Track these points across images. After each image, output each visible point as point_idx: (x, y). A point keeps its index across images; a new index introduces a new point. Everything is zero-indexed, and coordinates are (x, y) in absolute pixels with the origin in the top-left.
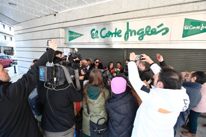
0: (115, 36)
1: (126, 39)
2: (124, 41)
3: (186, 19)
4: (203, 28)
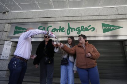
0: (60, 31)
1: (68, 34)
2: (67, 35)
3: (102, 23)
4: (112, 28)
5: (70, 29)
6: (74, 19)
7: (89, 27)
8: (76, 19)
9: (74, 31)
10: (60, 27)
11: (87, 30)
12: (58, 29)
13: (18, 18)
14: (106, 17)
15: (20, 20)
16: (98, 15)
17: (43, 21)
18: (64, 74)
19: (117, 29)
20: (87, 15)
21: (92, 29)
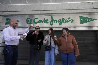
0: (44, 23)
1: (52, 25)
2: (50, 26)
3: (80, 16)
4: (87, 20)
5: (53, 21)
6: (56, 12)
7: (68, 19)
8: (58, 13)
9: (56, 22)
10: (45, 19)
11: (67, 21)
12: (43, 21)
13: (9, 11)
14: (83, 11)
15: (11, 12)
16: (77, 9)
17: (31, 13)
18: (48, 58)
19: (92, 21)
20: (67, 9)
21: (71, 21)
